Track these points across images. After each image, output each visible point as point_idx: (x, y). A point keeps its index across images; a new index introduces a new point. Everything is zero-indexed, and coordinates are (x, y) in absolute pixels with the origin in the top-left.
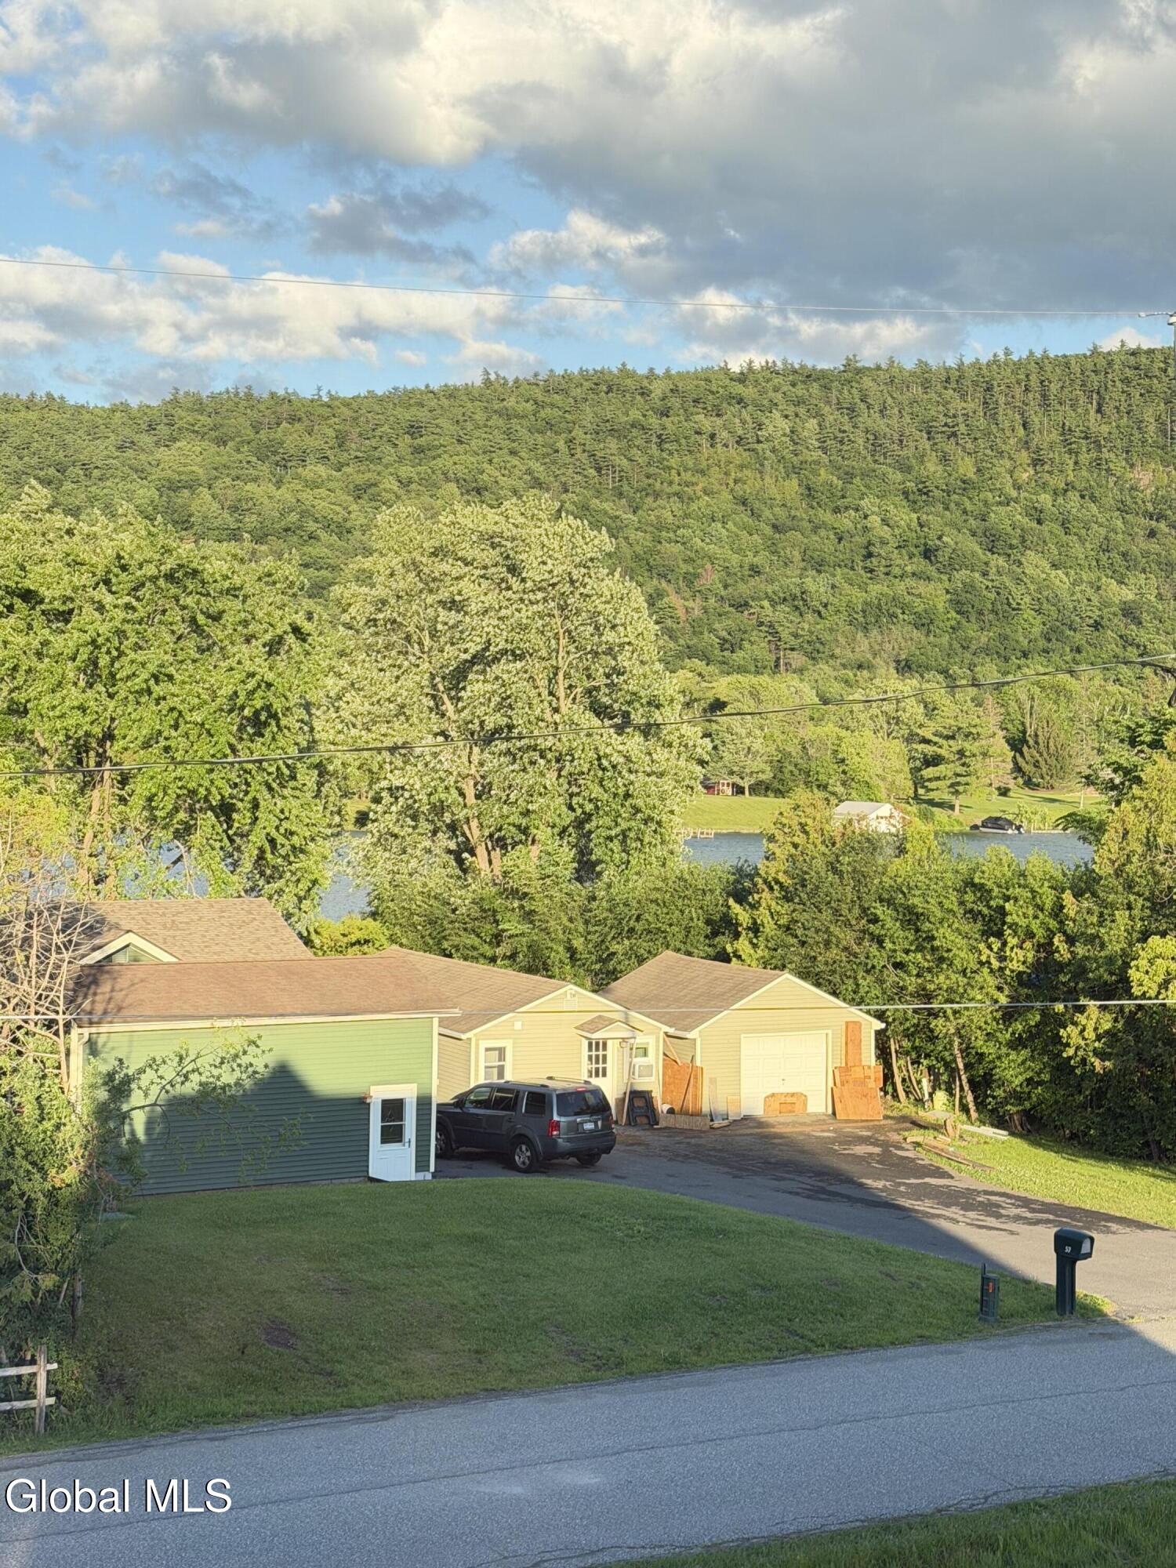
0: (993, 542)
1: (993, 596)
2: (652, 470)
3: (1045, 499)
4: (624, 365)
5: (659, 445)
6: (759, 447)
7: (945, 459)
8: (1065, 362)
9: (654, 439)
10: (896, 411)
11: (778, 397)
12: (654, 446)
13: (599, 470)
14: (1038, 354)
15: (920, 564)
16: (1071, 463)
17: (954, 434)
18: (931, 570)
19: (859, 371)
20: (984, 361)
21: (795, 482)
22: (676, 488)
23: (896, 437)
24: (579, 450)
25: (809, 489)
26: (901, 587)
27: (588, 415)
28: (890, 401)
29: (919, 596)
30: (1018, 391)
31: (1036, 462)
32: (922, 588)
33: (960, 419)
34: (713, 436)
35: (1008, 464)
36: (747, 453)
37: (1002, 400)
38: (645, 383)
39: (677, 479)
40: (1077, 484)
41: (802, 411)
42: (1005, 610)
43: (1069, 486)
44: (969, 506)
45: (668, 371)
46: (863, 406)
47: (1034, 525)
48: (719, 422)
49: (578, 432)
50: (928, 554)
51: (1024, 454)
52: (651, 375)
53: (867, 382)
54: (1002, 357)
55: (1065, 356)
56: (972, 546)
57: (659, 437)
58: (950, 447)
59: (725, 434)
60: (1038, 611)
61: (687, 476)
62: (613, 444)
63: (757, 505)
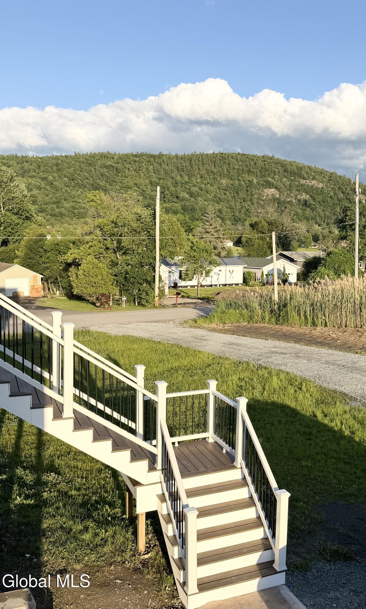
0: (191, 195)
1: (191, 207)
2: (115, 176)
3: (203, 186)
4: (108, 151)
5: (116, 170)
6: (140, 172)
7: (181, 176)
8: (207, 155)
9: (115, 169)
10: (170, 164)
11: (144, 160)
12: (115, 171)
13: (102, 176)
14: (202, 153)
15: (175, 200)
16: (209, 178)
17: (183, 171)
18: (178, 201)
19: (163, 155)
20: (190, 154)
21: (148, 180)
22: (120, 181)
23: (170, 171)
24: (97, 171)
25: (151, 181)
26: (171, 204)
27: (99, 163)
28: (169, 162)
29: (175, 206)
30: (197, 161)
31: (201, 177)
32: (176, 205)
33: (185, 167)
34: (129, 169)
35: (195, 177)
36: (136, 173)
37: (194, 163)
38: (113, 156)
39: (120, 179)
40: (210, 182)
41: (149, 164)
42: (193, 210)
43: (208, 183)
44: (186, 187)
45: (119, 153)
46: (163, 163)
47: (200, 191)
48: (130, 166)
49: (97, 167)
50: (177, 197)
51: (199, 175)
52: (115, 154)
53: (164, 158)
54: (194, 153)
55: (207, 154)
56: (187, 196)
57: (116, 169)
58: (182, 173)
59: (132, 169)
60: (201, 210)
61: (123, 178)
62: (105, 170)
63: (139, 185)
